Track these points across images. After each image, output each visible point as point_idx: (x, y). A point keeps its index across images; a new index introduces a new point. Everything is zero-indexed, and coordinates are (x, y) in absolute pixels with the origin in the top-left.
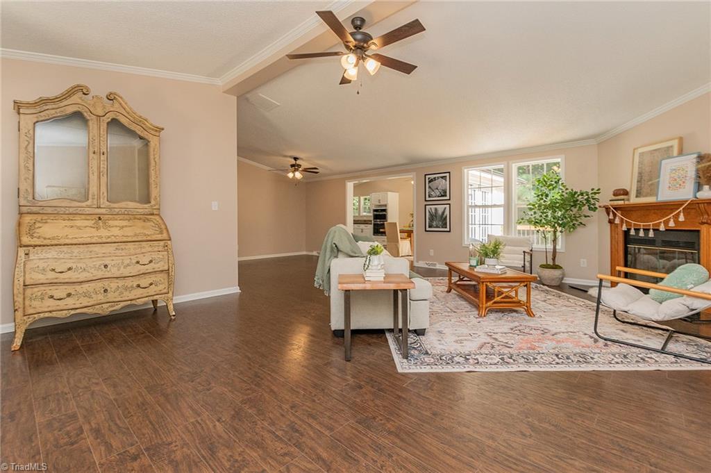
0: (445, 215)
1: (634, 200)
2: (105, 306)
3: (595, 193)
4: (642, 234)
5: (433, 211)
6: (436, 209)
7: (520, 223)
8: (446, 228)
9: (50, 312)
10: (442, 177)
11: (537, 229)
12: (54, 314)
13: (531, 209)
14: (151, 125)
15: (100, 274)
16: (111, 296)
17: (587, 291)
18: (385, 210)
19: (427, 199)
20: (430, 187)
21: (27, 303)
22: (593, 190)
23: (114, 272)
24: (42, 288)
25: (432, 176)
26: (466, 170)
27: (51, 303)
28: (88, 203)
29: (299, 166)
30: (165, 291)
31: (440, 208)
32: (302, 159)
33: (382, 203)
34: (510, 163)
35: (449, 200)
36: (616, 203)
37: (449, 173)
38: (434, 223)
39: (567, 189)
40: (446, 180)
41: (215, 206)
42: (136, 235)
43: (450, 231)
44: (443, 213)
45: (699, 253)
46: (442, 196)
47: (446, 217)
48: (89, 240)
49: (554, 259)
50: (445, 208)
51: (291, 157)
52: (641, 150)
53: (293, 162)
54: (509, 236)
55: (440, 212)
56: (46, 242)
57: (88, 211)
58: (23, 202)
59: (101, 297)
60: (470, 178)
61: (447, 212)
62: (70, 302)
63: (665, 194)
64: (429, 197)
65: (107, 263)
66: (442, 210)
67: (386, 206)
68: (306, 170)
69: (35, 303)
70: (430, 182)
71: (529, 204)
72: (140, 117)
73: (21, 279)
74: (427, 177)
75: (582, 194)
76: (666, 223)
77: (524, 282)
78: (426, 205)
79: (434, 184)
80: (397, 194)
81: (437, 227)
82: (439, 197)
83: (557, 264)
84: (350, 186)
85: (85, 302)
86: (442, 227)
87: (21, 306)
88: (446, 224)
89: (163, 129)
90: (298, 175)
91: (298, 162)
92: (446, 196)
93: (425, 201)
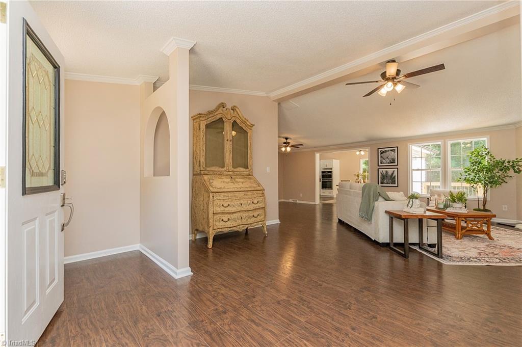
0: (394, 175)
2: (241, 226)
3: (518, 161)
5: (384, 173)
6: (386, 172)
7: (459, 181)
8: (395, 184)
9: (222, 228)
10: (391, 150)
11: (472, 185)
12: (223, 230)
13: (466, 172)
14: (250, 123)
15: (239, 209)
16: (244, 221)
17: (514, 227)
18: (331, 172)
19: (380, 164)
20: (381, 157)
21: (214, 223)
22: (517, 159)
23: (245, 208)
24: (219, 215)
25: (384, 150)
26: (410, 146)
27: (222, 223)
28: (225, 169)
29: (289, 143)
30: (263, 220)
31: (390, 171)
32: (291, 139)
33: (328, 167)
34: (446, 140)
35: (397, 165)
37: (397, 147)
38: (385, 181)
39: (494, 159)
40: (395, 152)
41: (268, 169)
42: (250, 187)
43: (398, 186)
44: (393, 174)
46: (391, 163)
47: (395, 176)
48: (233, 190)
49: (484, 206)
50: (394, 171)
51: (283, 138)
53: (285, 141)
54: (446, 190)
55: (390, 173)
56: (219, 190)
57: (227, 173)
58: (202, 169)
59: (239, 222)
60: (413, 152)
61: (396, 174)
62: (229, 224)
64: (381, 163)
65: (242, 202)
66: (392, 172)
67: (331, 169)
68: (293, 146)
69: (217, 223)
70: (381, 153)
71: (465, 169)
72: (246, 119)
73: (212, 210)
74: (380, 150)
75: (509, 162)
77: (486, 218)
78: (378, 169)
79: (384, 155)
80: (338, 161)
81: (387, 183)
82: (388, 163)
83: (486, 208)
84: (318, 155)
85: (234, 224)
86: (392, 184)
87: (212, 225)
88: (395, 181)
89: (254, 125)
90: (289, 149)
91: (288, 141)
92: (395, 163)
93: (378, 166)
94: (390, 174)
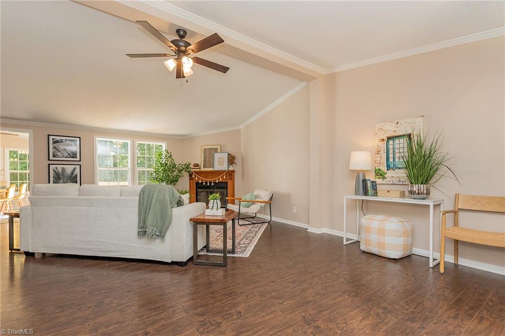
0: (75, 174)
1: (203, 169)
4: (208, 184)
5: (60, 171)
6: (63, 169)
8: (76, 183)
10: (71, 141)
19: (51, 158)
20: (54, 148)
22: (188, 163)
25: (58, 138)
31: (69, 168)
34: (135, 139)
35: (80, 161)
36: (195, 170)
37: (80, 137)
44: (72, 172)
45: (227, 191)
46: (73, 157)
47: (76, 176)
50: (75, 168)
52: (205, 147)
55: (68, 171)
61: (77, 172)
63: (217, 167)
64: (54, 156)
66: (71, 170)
70: (54, 143)
74: (51, 138)
76: (219, 179)
78: (49, 165)
79: (60, 145)
82: (66, 157)
92: (76, 158)
93: (49, 160)
94: (69, 173)
